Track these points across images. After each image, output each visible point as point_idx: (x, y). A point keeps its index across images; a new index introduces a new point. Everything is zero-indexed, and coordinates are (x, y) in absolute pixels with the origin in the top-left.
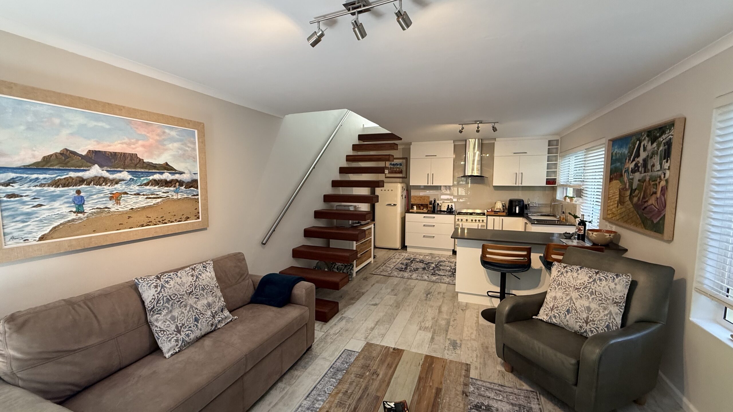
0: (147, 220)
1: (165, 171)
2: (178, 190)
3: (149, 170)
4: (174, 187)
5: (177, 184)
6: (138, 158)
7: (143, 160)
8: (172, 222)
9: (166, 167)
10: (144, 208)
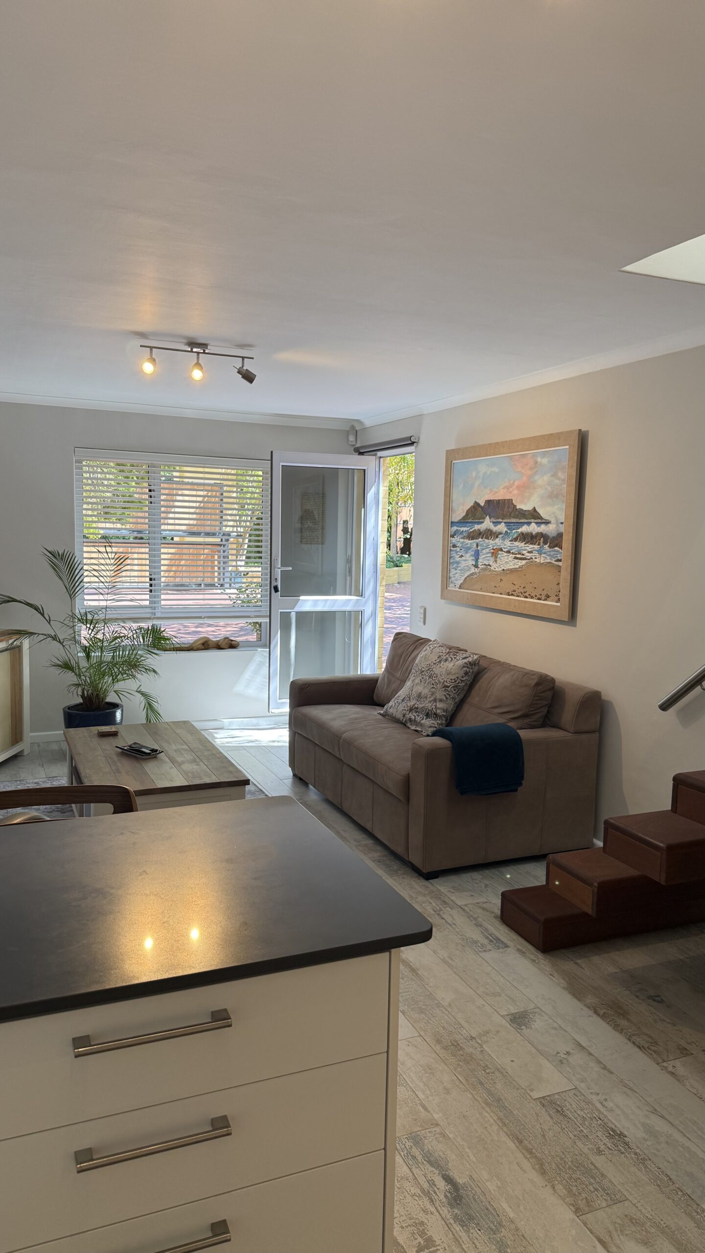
0: (513, 588)
1: (533, 520)
2: (542, 549)
3: (520, 519)
4: (538, 545)
5: (542, 539)
6: (513, 504)
7: (516, 506)
8: (532, 597)
9: (534, 515)
10: (512, 571)
